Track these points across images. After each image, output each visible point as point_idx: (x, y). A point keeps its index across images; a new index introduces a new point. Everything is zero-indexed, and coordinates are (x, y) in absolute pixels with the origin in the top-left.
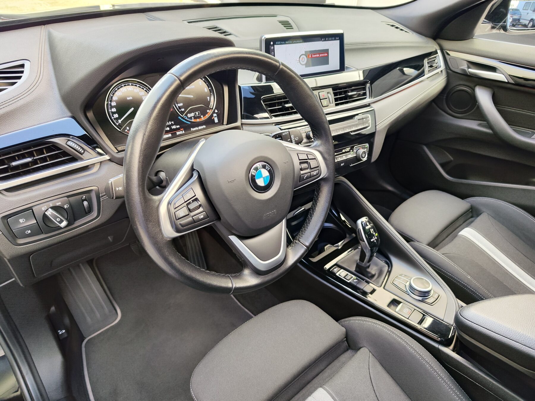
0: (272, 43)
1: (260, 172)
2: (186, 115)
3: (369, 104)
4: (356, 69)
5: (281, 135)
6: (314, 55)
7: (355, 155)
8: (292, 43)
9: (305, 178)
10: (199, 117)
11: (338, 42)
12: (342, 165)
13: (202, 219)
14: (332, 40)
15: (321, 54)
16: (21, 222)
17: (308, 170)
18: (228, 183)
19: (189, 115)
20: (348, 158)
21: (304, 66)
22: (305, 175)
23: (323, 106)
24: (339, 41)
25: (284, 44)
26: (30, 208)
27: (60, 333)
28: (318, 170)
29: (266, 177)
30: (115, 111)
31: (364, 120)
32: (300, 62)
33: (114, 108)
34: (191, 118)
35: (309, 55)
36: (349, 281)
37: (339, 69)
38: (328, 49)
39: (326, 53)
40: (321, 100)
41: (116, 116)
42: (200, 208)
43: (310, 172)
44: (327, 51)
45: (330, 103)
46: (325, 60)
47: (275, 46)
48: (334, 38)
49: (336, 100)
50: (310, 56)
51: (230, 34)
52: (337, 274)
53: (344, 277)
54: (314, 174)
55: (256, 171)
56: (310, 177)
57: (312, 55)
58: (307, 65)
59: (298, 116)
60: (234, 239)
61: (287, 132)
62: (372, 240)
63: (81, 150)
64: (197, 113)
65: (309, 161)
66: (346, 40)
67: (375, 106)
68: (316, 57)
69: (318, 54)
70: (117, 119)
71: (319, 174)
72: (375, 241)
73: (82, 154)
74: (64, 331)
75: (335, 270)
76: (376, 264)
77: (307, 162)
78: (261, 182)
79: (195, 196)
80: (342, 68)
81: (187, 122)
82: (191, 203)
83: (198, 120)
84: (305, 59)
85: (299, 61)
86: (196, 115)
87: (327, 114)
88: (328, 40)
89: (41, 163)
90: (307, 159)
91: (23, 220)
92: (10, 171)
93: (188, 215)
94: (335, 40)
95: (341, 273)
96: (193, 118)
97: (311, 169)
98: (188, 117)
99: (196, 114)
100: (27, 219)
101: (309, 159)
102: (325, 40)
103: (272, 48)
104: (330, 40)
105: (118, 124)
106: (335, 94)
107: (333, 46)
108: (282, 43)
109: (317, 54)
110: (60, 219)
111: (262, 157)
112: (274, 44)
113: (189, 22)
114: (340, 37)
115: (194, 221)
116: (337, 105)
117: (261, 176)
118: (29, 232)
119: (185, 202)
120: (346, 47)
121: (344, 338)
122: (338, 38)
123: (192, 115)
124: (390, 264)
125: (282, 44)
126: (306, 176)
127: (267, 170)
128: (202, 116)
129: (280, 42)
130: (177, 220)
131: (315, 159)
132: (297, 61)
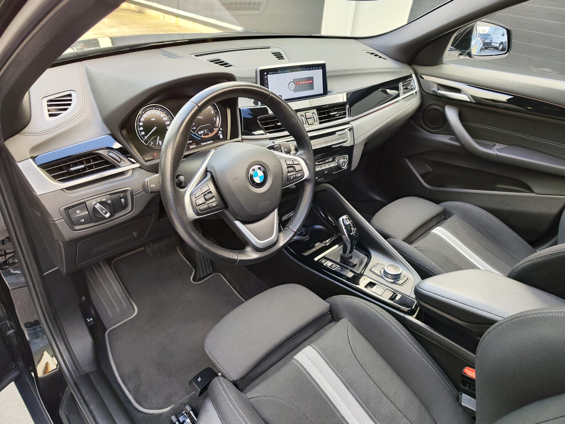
0: (265, 73)
1: (257, 172)
2: (197, 132)
3: (348, 122)
4: (338, 93)
5: (273, 147)
6: (301, 82)
7: (337, 164)
8: (282, 73)
9: (292, 179)
10: (208, 134)
11: (320, 71)
12: (326, 172)
13: (215, 207)
15: (307, 81)
16: (78, 213)
17: (294, 173)
18: (233, 180)
19: (200, 133)
20: (330, 166)
21: (293, 91)
23: (309, 124)
24: (322, 70)
25: (275, 74)
26: (84, 203)
27: (89, 321)
28: (302, 173)
29: (261, 176)
30: (142, 129)
31: (344, 135)
32: (289, 88)
33: (142, 128)
34: (201, 135)
35: (296, 82)
36: (334, 270)
37: (322, 93)
38: (313, 77)
40: (307, 120)
41: (143, 133)
42: (213, 198)
43: (295, 175)
44: (311, 79)
45: (315, 122)
46: (311, 87)
47: (268, 75)
48: (317, 68)
49: (320, 119)
50: (298, 83)
51: (231, 66)
52: (325, 264)
53: (330, 266)
54: (299, 176)
55: (254, 172)
56: (296, 178)
57: (299, 82)
58: (295, 90)
59: (286, 133)
60: (238, 223)
61: (278, 144)
62: (351, 234)
63: (119, 160)
64: (206, 131)
65: (293, 165)
66: (328, 69)
67: (353, 124)
68: (303, 84)
69: (304, 81)
70: (143, 136)
71: (303, 176)
72: (354, 235)
73: (119, 162)
74: (92, 319)
75: (323, 261)
76: (358, 257)
77: (293, 167)
78: (257, 180)
79: (209, 189)
80: (325, 92)
81: (198, 138)
83: (207, 136)
84: (293, 86)
86: (205, 132)
87: (308, 132)
88: (312, 70)
89: (89, 170)
90: (293, 164)
91: (79, 211)
92: (67, 175)
93: (205, 203)
94: (318, 69)
95: (328, 263)
96: (202, 135)
97: (296, 172)
98: (198, 134)
99: (205, 131)
100: (82, 211)
102: (310, 70)
103: (266, 77)
104: (314, 70)
105: (144, 140)
106: (319, 114)
107: (317, 75)
110: (106, 211)
111: (258, 161)
112: (267, 74)
113: (196, 56)
114: (323, 67)
115: (209, 208)
116: (320, 123)
117: (257, 175)
118: (83, 220)
119: (203, 193)
120: (328, 75)
121: (329, 312)
122: (321, 68)
123: (202, 132)
124: (369, 256)
125: (274, 74)
126: (292, 177)
127: (262, 171)
128: (210, 133)
129: (272, 73)
130: (197, 206)
131: (299, 164)
132: (287, 88)
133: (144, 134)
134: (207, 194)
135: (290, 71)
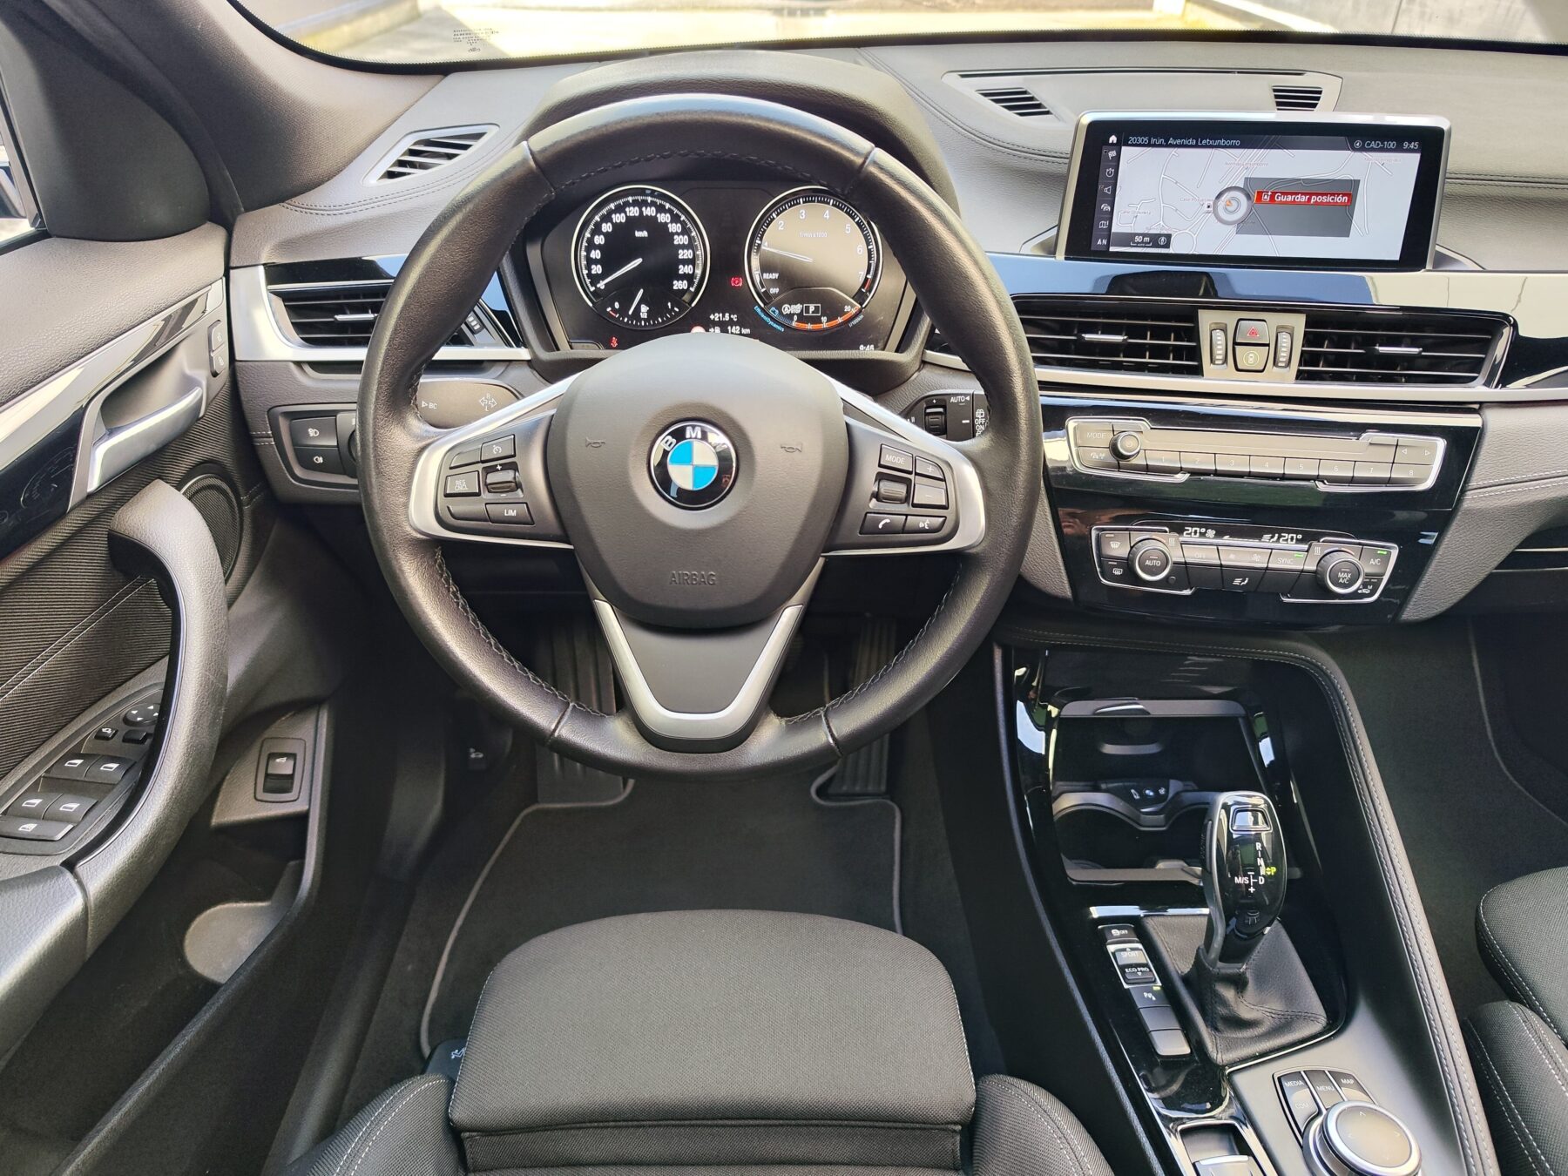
0: (1113, 139)
2: (779, 307)
3: (1481, 403)
4: (1481, 269)
5: (945, 401)
6: (1284, 194)
7: (1314, 568)
8: (1196, 146)
9: (880, 526)
10: (817, 320)
11: (1407, 164)
12: (1237, 582)
13: (510, 521)
14: (1382, 150)
15: (1317, 194)
16: (311, 435)
17: (904, 508)
18: (584, 445)
19: (787, 309)
20: (1273, 566)
21: (1233, 229)
22: (885, 518)
23: (1240, 367)
24: (1417, 156)
25: (1161, 146)
26: (334, 413)
27: (473, 756)
28: (941, 519)
30: (599, 257)
31: (1406, 452)
32: (1215, 212)
33: (598, 251)
34: (790, 316)
35: (1261, 193)
36: (1126, 986)
37: (1397, 257)
38: (1359, 181)
39: (1344, 195)
40: (1238, 348)
41: (597, 269)
42: (515, 490)
43: (907, 515)
44: (1348, 188)
45: (1275, 363)
47: (1123, 148)
48: (1392, 144)
49: (1306, 358)
50: (1266, 198)
51: (1048, 113)
52: (1111, 948)
53: (1122, 968)
54: (921, 525)
55: (677, 443)
56: (904, 530)
57: (1274, 193)
58: (1243, 226)
60: (606, 610)
61: (966, 395)
62: (1238, 880)
63: (473, 324)
64: (812, 308)
65: (912, 477)
66: (1456, 159)
68: (1294, 204)
69: (1302, 194)
70: (595, 279)
71: (946, 532)
72: (1252, 890)
73: (473, 332)
74: (481, 756)
75: (1115, 932)
77: (907, 482)
79: (514, 456)
80: (1415, 253)
81: (775, 325)
82: (498, 470)
83: (809, 326)
84: (1239, 205)
85: (1211, 209)
86: (807, 311)
88: (1363, 149)
90: (910, 473)
91: (316, 433)
92: (329, 331)
93: (478, 494)
94: (1399, 149)
95: (1124, 950)
96: (795, 318)
97: (915, 505)
98: (781, 313)
99: (807, 308)
100: (323, 433)
101: (916, 474)
103: (1113, 154)
104: (1373, 150)
105: (592, 289)
106: (1309, 339)
107: (1387, 174)
108: (1153, 141)
109: (1297, 194)
111: (706, 407)
112: (1123, 142)
113: (963, 76)
114: (1429, 143)
115: (488, 518)
117: (687, 459)
118: (321, 460)
119: (483, 462)
122: (1414, 146)
123: (797, 308)
125: (1155, 146)
126: (888, 521)
128: (824, 319)
129: (1146, 139)
130: (447, 495)
131: (944, 480)
132: (1206, 209)
133: (600, 272)
134: (499, 467)
135: (1237, 142)
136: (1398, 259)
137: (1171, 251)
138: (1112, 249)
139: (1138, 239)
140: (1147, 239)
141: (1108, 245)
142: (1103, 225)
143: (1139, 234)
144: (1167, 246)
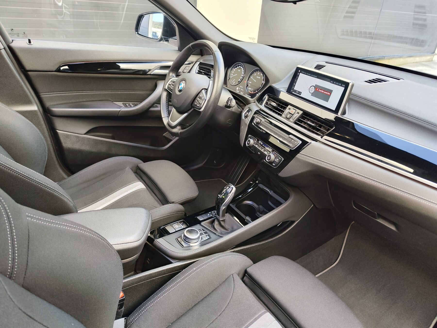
0: (299, 71)
6: (320, 90)
14: (338, 85)
15: (325, 91)
19: (249, 88)
21: (311, 94)
24: (344, 88)
31: (293, 140)
32: (309, 90)
35: (317, 88)
38: (333, 91)
39: (330, 93)
44: (331, 91)
48: (340, 84)
50: (317, 89)
57: (319, 89)
58: (313, 94)
64: (252, 90)
68: (321, 92)
69: (323, 91)
80: (337, 111)
84: (313, 90)
88: (335, 84)
94: (341, 86)
102: (333, 83)
103: (299, 74)
104: (337, 85)
107: (338, 90)
109: (322, 90)
111: (182, 79)
112: (301, 72)
114: (346, 85)
122: (344, 86)
125: (305, 74)
129: (304, 72)
132: (308, 89)
135: (316, 77)
136: (334, 110)
137: (301, 96)
138: (293, 93)
139: (297, 92)
140: (298, 92)
141: (292, 92)
142: (293, 87)
143: (297, 91)
144: (300, 95)
